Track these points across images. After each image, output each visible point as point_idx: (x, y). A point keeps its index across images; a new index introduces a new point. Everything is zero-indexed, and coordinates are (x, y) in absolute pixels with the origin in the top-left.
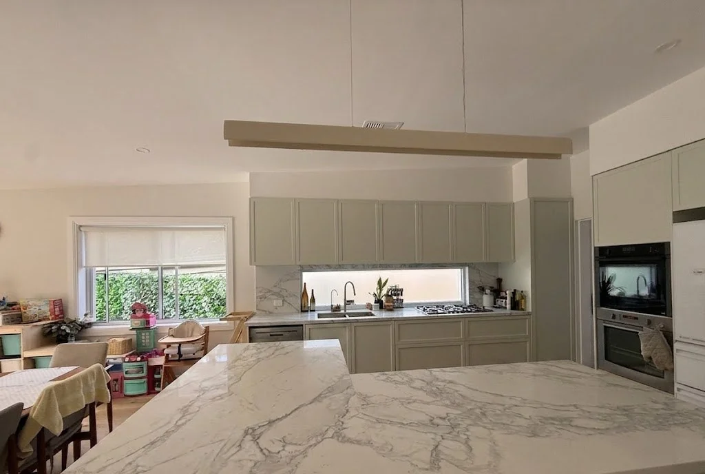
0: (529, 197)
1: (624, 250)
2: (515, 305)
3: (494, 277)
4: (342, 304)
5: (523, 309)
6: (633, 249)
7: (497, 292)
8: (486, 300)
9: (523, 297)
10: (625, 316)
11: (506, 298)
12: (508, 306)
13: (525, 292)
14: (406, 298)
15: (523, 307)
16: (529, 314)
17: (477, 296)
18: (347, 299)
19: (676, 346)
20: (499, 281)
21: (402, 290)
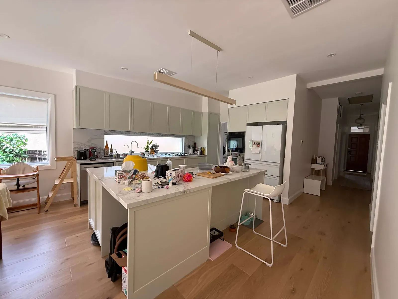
0: (208, 111)
1: (235, 133)
2: (202, 153)
3: (193, 142)
4: (129, 153)
5: (204, 154)
6: (237, 133)
7: (195, 148)
8: (191, 151)
9: (204, 150)
10: (234, 154)
11: (198, 150)
12: (199, 153)
13: (205, 148)
14: (160, 150)
15: (204, 153)
16: (206, 156)
17: (187, 149)
18: (132, 151)
19: (245, 161)
20: (195, 144)
21: (158, 146)
